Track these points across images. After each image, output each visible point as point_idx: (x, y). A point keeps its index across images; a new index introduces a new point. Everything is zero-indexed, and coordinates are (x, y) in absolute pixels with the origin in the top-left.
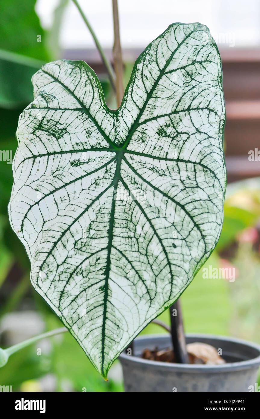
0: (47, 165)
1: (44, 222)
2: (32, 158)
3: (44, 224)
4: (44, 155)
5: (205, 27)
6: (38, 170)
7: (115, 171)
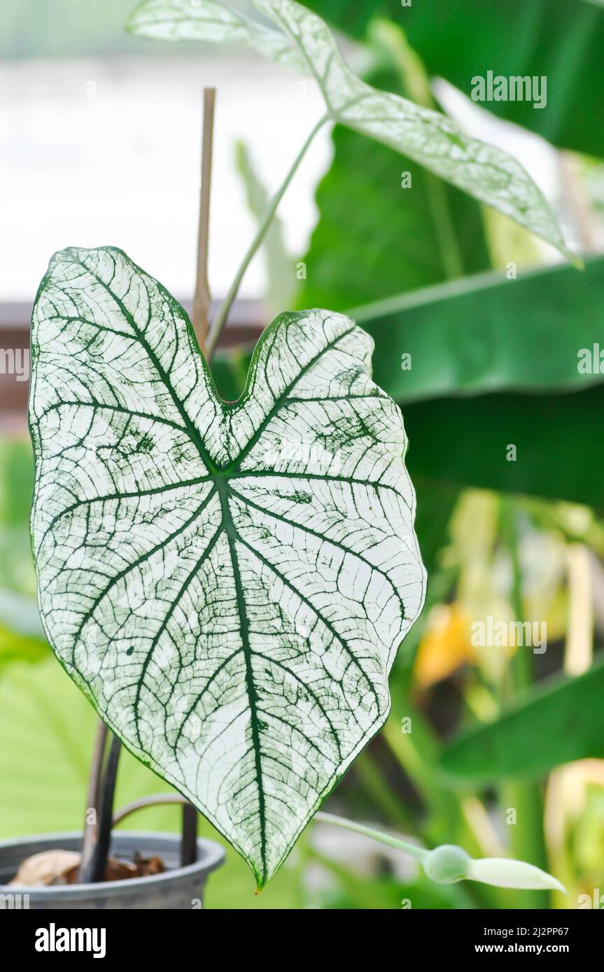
0: (354, 499)
1: (362, 603)
2: (381, 486)
3: (363, 606)
4: (358, 481)
5: (58, 255)
6: (371, 508)
7: (231, 513)
